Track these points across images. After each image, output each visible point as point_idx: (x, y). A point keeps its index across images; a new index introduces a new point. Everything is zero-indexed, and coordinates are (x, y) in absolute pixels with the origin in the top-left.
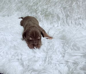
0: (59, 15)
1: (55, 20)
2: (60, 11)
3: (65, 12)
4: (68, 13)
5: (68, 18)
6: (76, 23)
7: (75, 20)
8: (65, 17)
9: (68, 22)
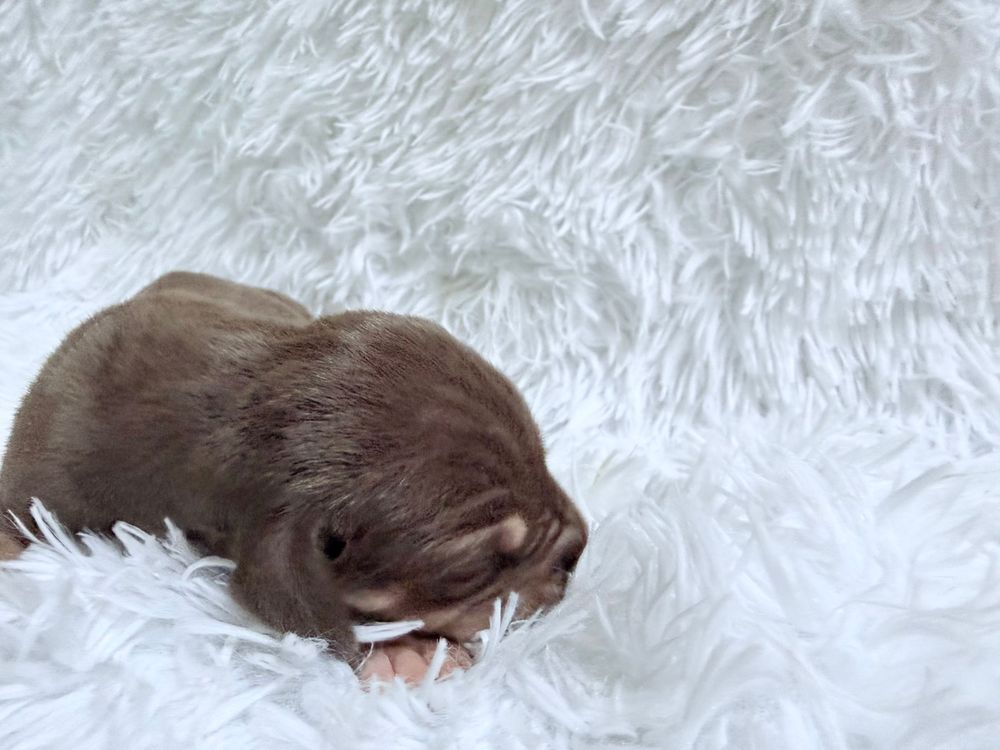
0: (623, 268)
1: (574, 338)
2: (630, 216)
3: (691, 225)
4: (746, 234)
5: (750, 301)
6: (867, 377)
7: (859, 332)
8: (700, 299)
9: (751, 364)
